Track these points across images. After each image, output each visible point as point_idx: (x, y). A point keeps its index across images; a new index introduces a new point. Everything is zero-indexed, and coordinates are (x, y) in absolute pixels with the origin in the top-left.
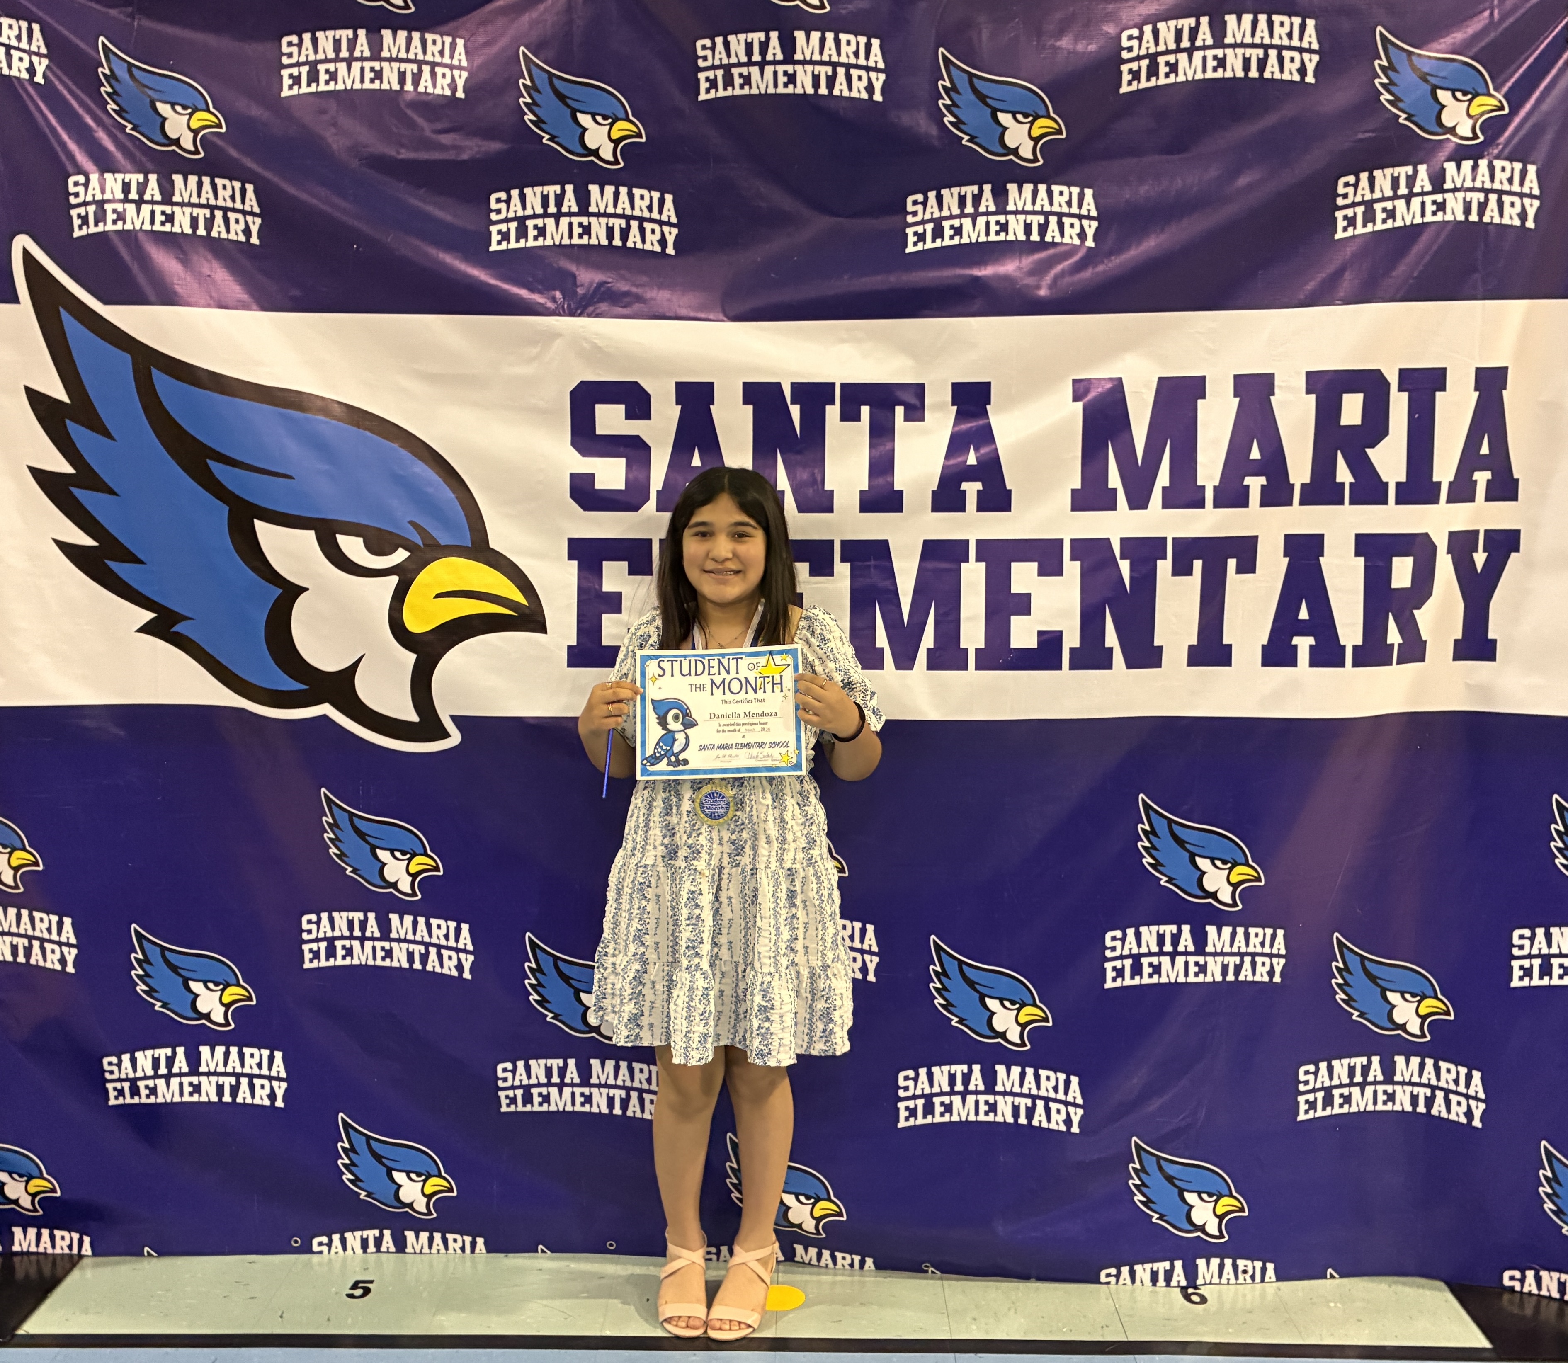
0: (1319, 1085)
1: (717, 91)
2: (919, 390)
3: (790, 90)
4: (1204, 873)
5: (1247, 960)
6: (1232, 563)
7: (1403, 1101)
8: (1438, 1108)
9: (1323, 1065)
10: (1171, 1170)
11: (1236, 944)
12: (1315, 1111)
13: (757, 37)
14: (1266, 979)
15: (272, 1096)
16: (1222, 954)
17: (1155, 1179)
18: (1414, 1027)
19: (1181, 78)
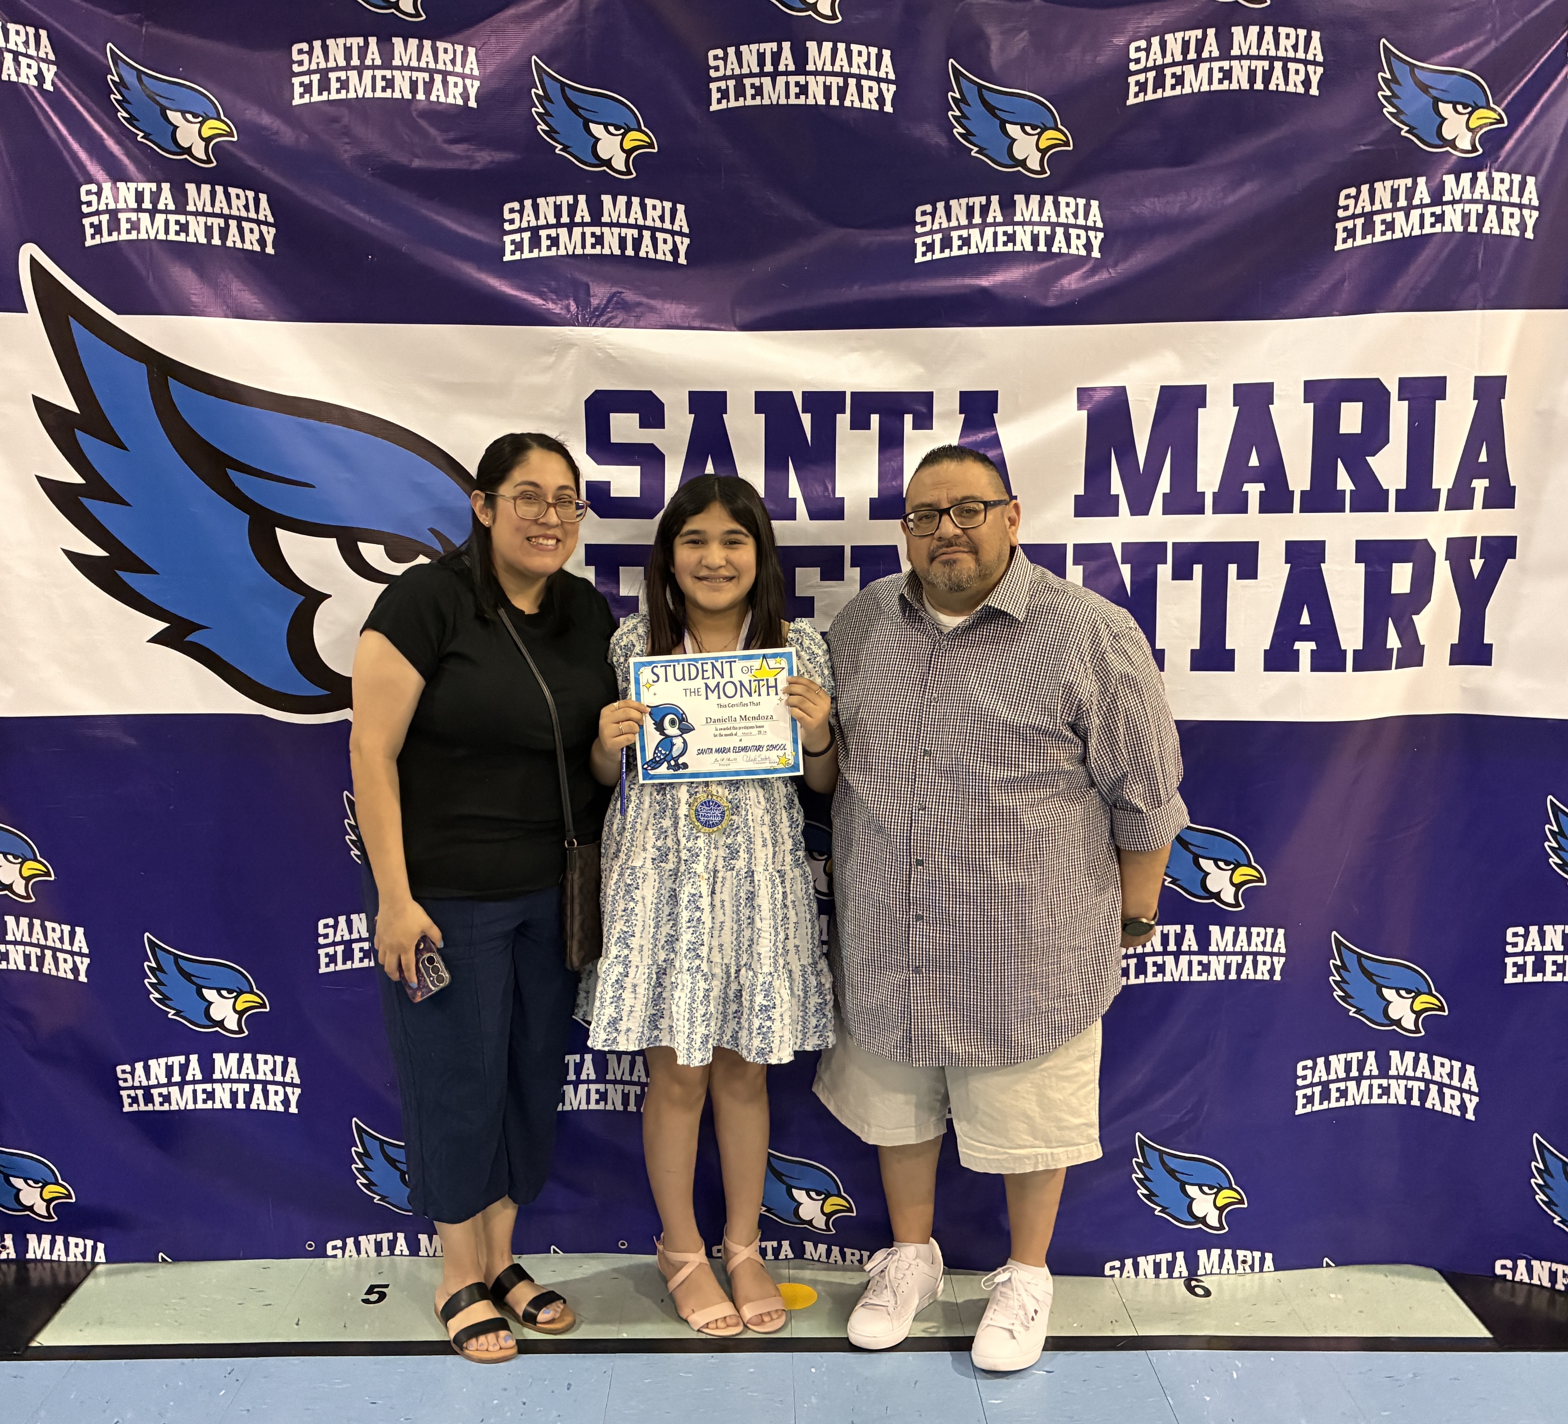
0: (1316, 1080)
1: (728, 101)
2: (927, 398)
3: (802, 100)
4: (1207, 874)
5: (1249, 958)
6: (1233, 569)
7: (1397, 1095)
8: (1432, 1102)
9: (1321, 1061)
10: (1172, 1163)
11: (1239, 943)
12: (1313, 1105)
13: (769, 47)
14: (1267, 977)
15: (286, 1102)
16: (1225, 953)
17: (1157, 1173)
18: (1409, 1022)
19: (1187, 90)
